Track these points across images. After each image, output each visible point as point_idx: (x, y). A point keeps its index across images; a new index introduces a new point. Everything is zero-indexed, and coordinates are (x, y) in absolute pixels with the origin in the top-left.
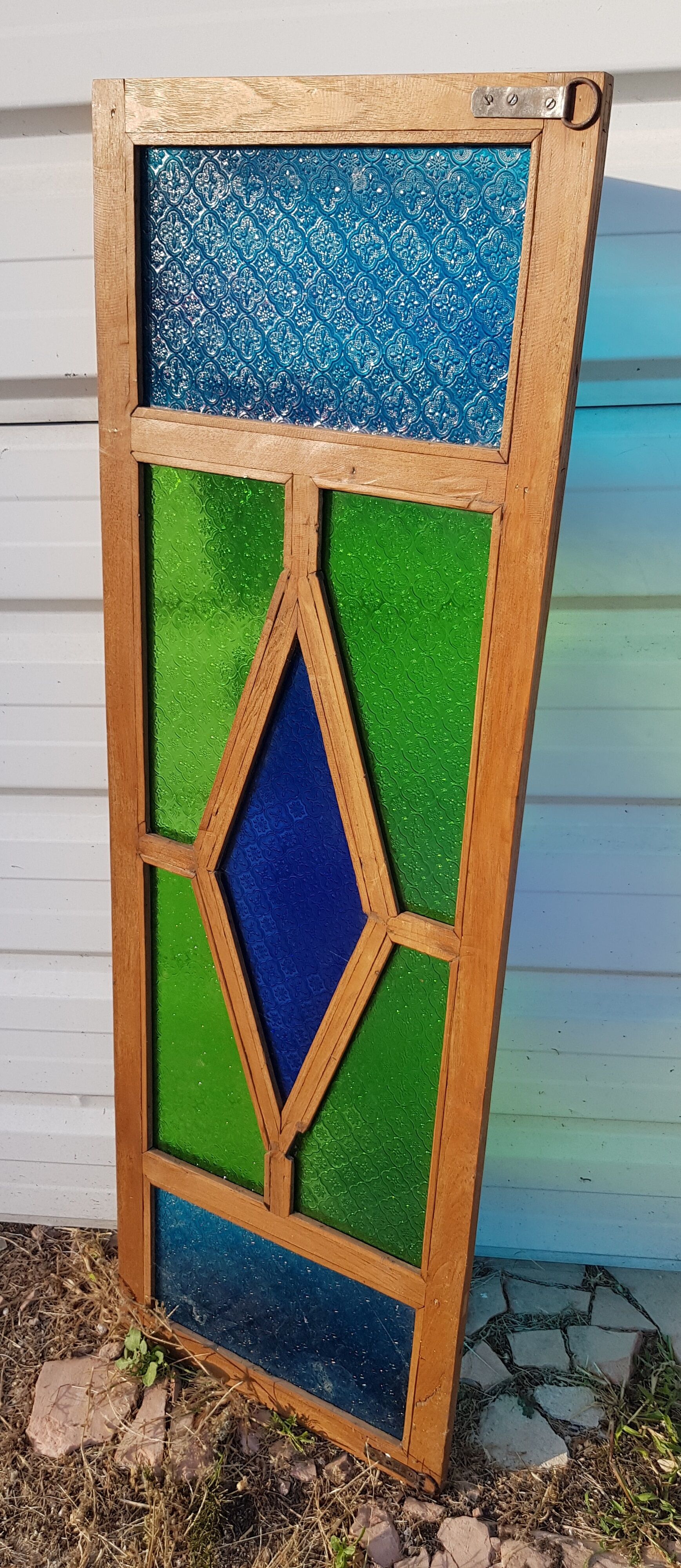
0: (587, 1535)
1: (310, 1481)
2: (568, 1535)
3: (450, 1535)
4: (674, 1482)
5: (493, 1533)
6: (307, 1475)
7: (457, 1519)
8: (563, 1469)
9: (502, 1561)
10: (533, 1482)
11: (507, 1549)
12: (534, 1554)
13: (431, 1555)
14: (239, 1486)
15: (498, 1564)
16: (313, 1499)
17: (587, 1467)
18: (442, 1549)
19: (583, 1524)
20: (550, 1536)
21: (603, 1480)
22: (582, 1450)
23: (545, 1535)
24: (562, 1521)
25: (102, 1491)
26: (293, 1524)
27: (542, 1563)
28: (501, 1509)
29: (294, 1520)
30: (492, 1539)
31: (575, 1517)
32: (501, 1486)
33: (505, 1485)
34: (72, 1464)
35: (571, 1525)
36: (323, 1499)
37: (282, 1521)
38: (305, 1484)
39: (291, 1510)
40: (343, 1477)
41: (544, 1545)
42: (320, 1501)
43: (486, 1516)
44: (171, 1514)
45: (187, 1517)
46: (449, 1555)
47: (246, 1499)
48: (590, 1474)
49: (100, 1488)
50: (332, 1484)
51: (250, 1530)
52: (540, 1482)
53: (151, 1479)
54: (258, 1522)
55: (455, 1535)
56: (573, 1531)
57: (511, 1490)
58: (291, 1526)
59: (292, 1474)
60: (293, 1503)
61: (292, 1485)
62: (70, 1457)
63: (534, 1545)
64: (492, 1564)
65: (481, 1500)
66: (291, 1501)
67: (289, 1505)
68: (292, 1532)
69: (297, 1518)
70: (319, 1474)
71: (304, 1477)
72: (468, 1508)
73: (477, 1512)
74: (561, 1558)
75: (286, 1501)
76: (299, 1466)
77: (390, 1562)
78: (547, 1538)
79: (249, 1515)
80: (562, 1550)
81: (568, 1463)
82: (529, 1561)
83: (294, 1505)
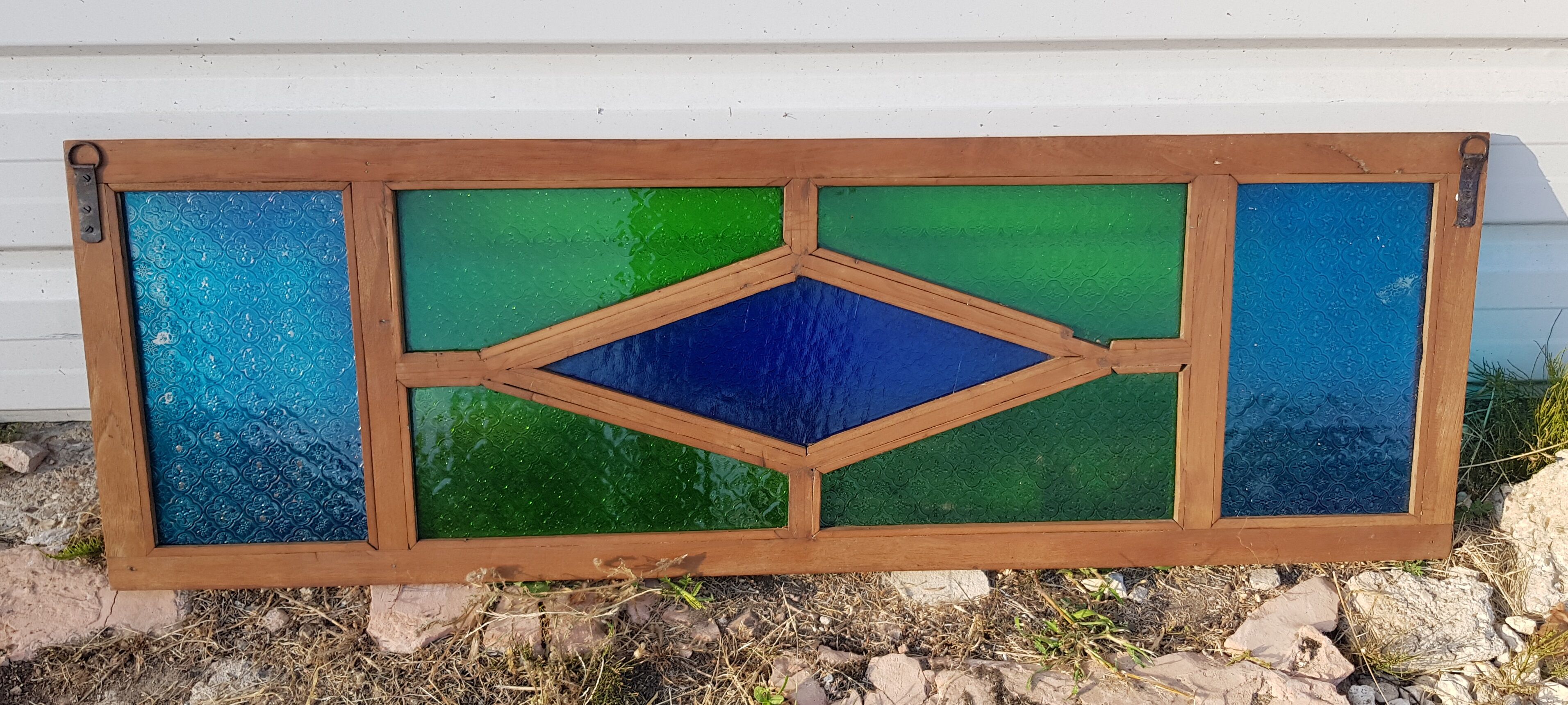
0: (1023, 658)
1: (714, 641)
2: (1003, 660)
3: (879, 673)
4: (1103, 599)
5: (925, 666)
6: (710, 635)
7: (884, 657)
8: (986, 598)
9: (939, 692)
10: (957, 614)
11: (942, 680)
12: (973, 681)
13: (862, 695)
14: (637, 654)
15: (935, 696)
16: (721, 658)
17: (1011, 594)
18: (872, 687)
19: (1017, 648)
20: (985, 662)
21: (1029, 605)
22: (1002, 579)
23: (979, 662)
24: (994, 648)
25: (472, 680)
26: (703, 685)
27: (982, 688)
28: (928, 642)
29: (703, 681)
30: (925, 672)
31: (1006, 642)
32: (923, 622)
33: (928, 620)
34: (432, 657)
35: (1004, 650)
36: (731, 657)
37: (690, 683)
38: (709, 644)
39: (699, 671)
40: (750, 632)
41: (981, 672)
42: (729, 659)
43: (912, 652)
44: (562, 693)
45: (582, 694)
46: (882, 693)
47: (644, 668)
48: (1015, 600)
49: (468, 678)
50: (739, 641)
51: (656, 697)
52: (964, 613)
53: (531, 658)
54: (662, 687)
55: (884, 673)
56: (1007, 656)
57: (934, 624)
58: (701, 687)
59: (692, 637)
60: (698, 665)
61: (694, 647)
62: (427, 649)
63: (970, 673)
64: (929, 697)
65: (904, 637)
66: (696, 663)
67: (695, 667)
68: (703, 693)
69: (707, 678)
70: (723, 631)
71: (706, 638)
72: (893, 646)
73: (903, 648)
74: (1001, 682)
75: (691, 664)
76: (699, 628)
78: (983, 665)
79: (651, 682)
80: (1001, 674)
81: (991, 592)
82: (969, 689)
83: (700, 667)
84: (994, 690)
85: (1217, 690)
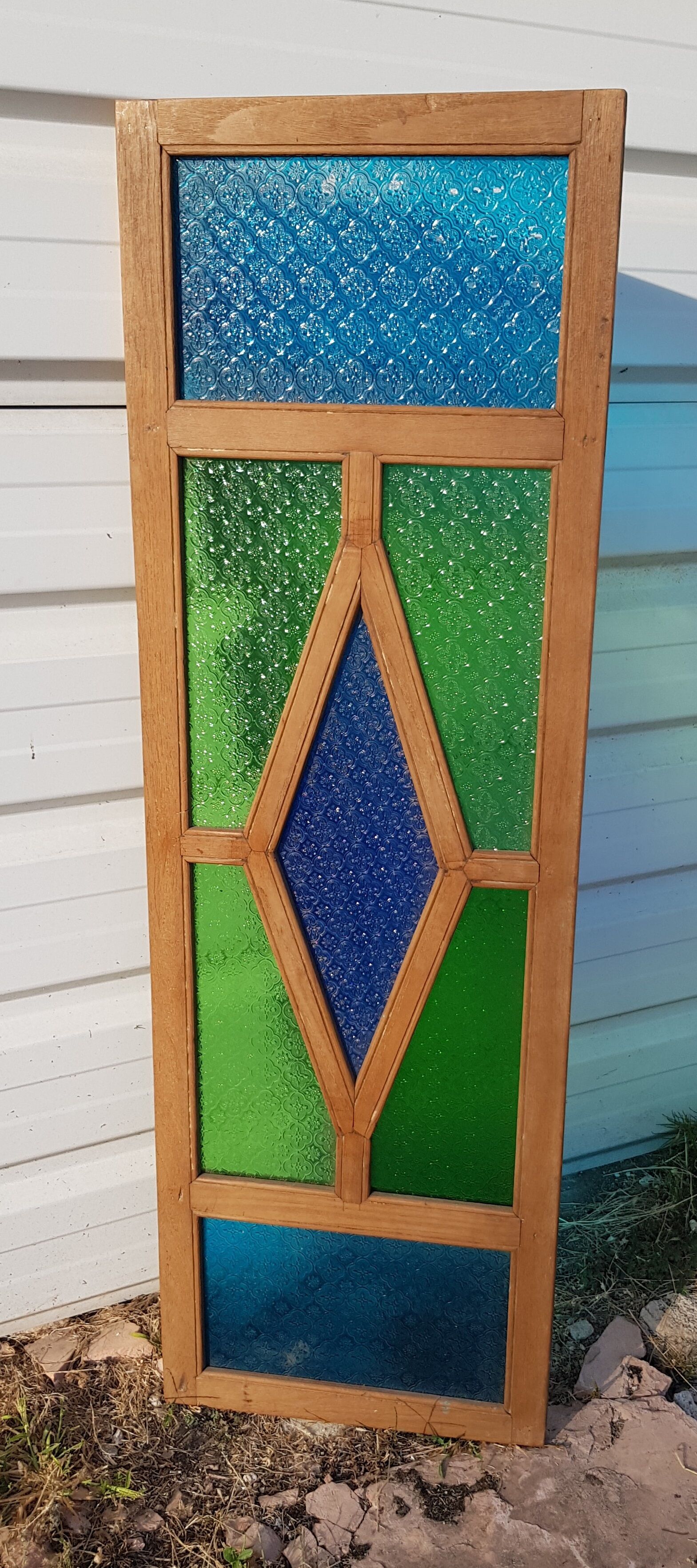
0: (427, 1454)
1: (159, 1527)
2: (412, 1461)
3: (317, 1505)
5: (354, 1487)
6: (154, 1523)
7: (316, 1491)
9: (374, 1504)
10: (361, 1435)
11: (372, 1494)
12: (397, 1486)
13: (311, 1528)
14: (97, 1560)
15: (371, 1509)
16: (172, 1541)
18: (316, 1520)
19: (420, 1448)
20: (400, 1467)
23: (396, 1468)
24: (401, 1454)
27: (407, 1489)
28: (346, 1467)
30: (356, 1491)
32: (334, 1452)
33: (338, 1448)
35: (409, 1453)
38: (156, 1532)
39: (159, 1558)
40: (190, 1508)
41: (400, 1476)
42: (181, 1539)
43: (336, 1479)
46: (327, 1522)
50: (182, 1520)
52: (366, 1432)
55: (322, 1504)
56: (414, 1457)
57: (344, 1449)
59: (138, 1530)
60: (154, 1553)
61: (144, 1538)
63: (393, 1480)
64: (366, 1512)
65: (324, 1470)
66: (151, 1553)
67: (152, 1555)
69: (167, 1562)
70: (165, 1517)
71: (151, 1526)
72: (319, 1480)
73: (328, 1478)
74: (420, 1478)
75: (147, 1554)
76: (142, 1520)
77: (278, 1553)
78: (400, 1469)
80: (416, 1472)
82: (396, 1494)
83: (156, 1555)
84: (416, 1487)
85: (583, 1429)
